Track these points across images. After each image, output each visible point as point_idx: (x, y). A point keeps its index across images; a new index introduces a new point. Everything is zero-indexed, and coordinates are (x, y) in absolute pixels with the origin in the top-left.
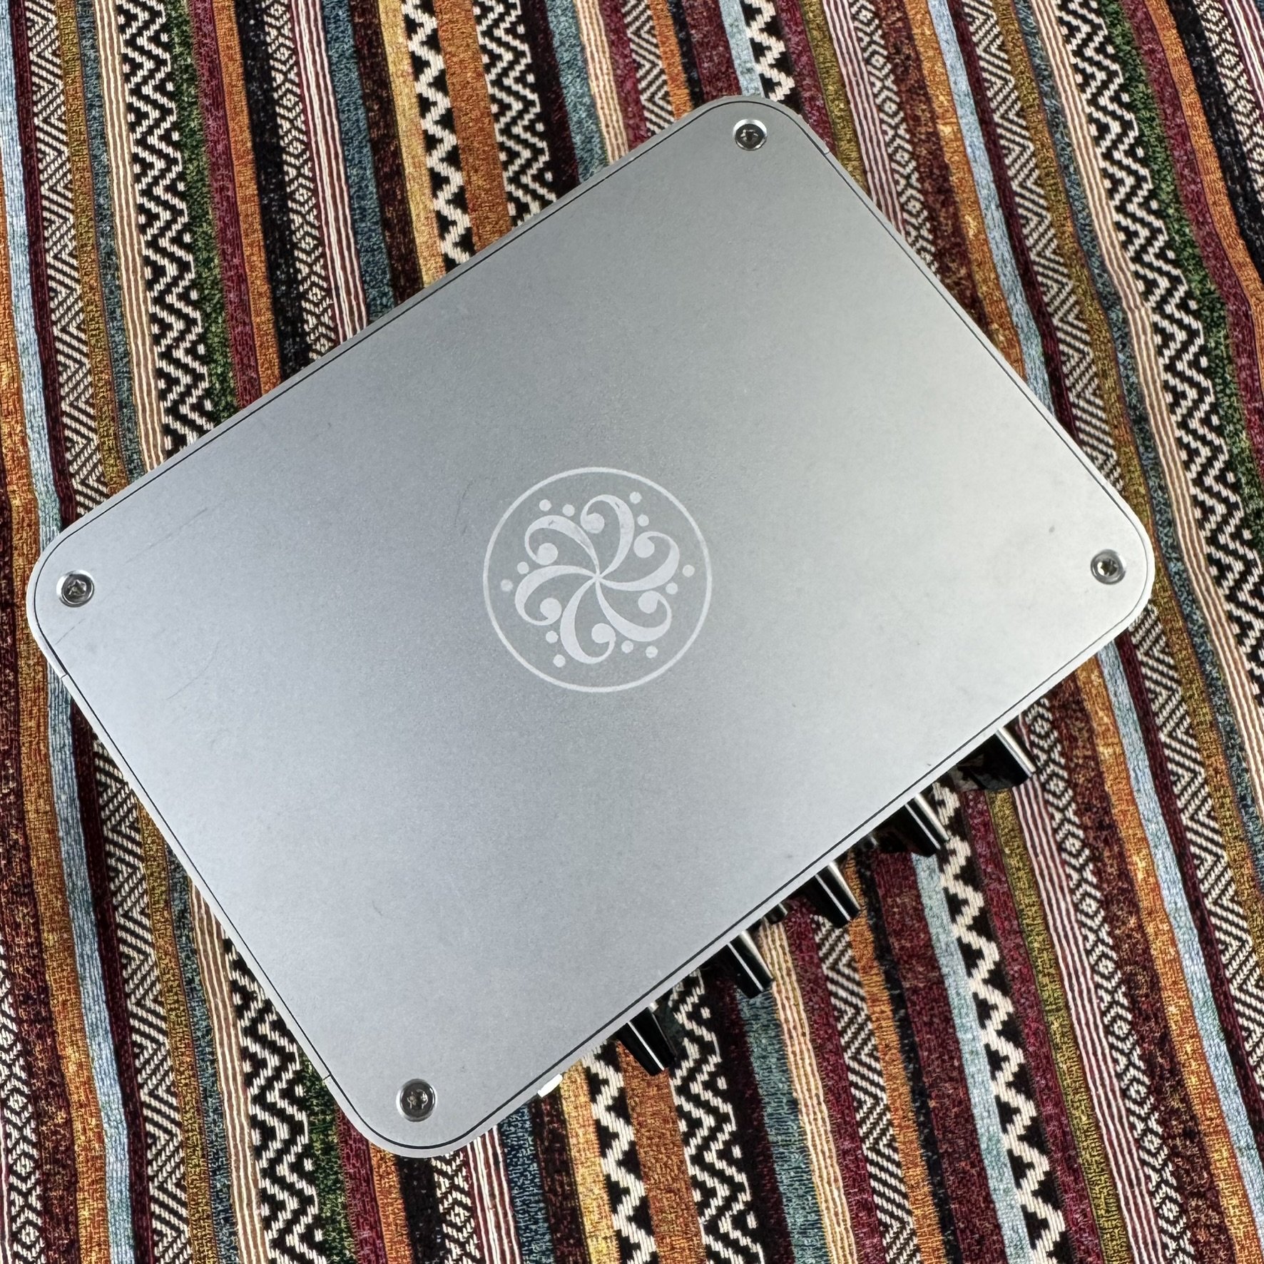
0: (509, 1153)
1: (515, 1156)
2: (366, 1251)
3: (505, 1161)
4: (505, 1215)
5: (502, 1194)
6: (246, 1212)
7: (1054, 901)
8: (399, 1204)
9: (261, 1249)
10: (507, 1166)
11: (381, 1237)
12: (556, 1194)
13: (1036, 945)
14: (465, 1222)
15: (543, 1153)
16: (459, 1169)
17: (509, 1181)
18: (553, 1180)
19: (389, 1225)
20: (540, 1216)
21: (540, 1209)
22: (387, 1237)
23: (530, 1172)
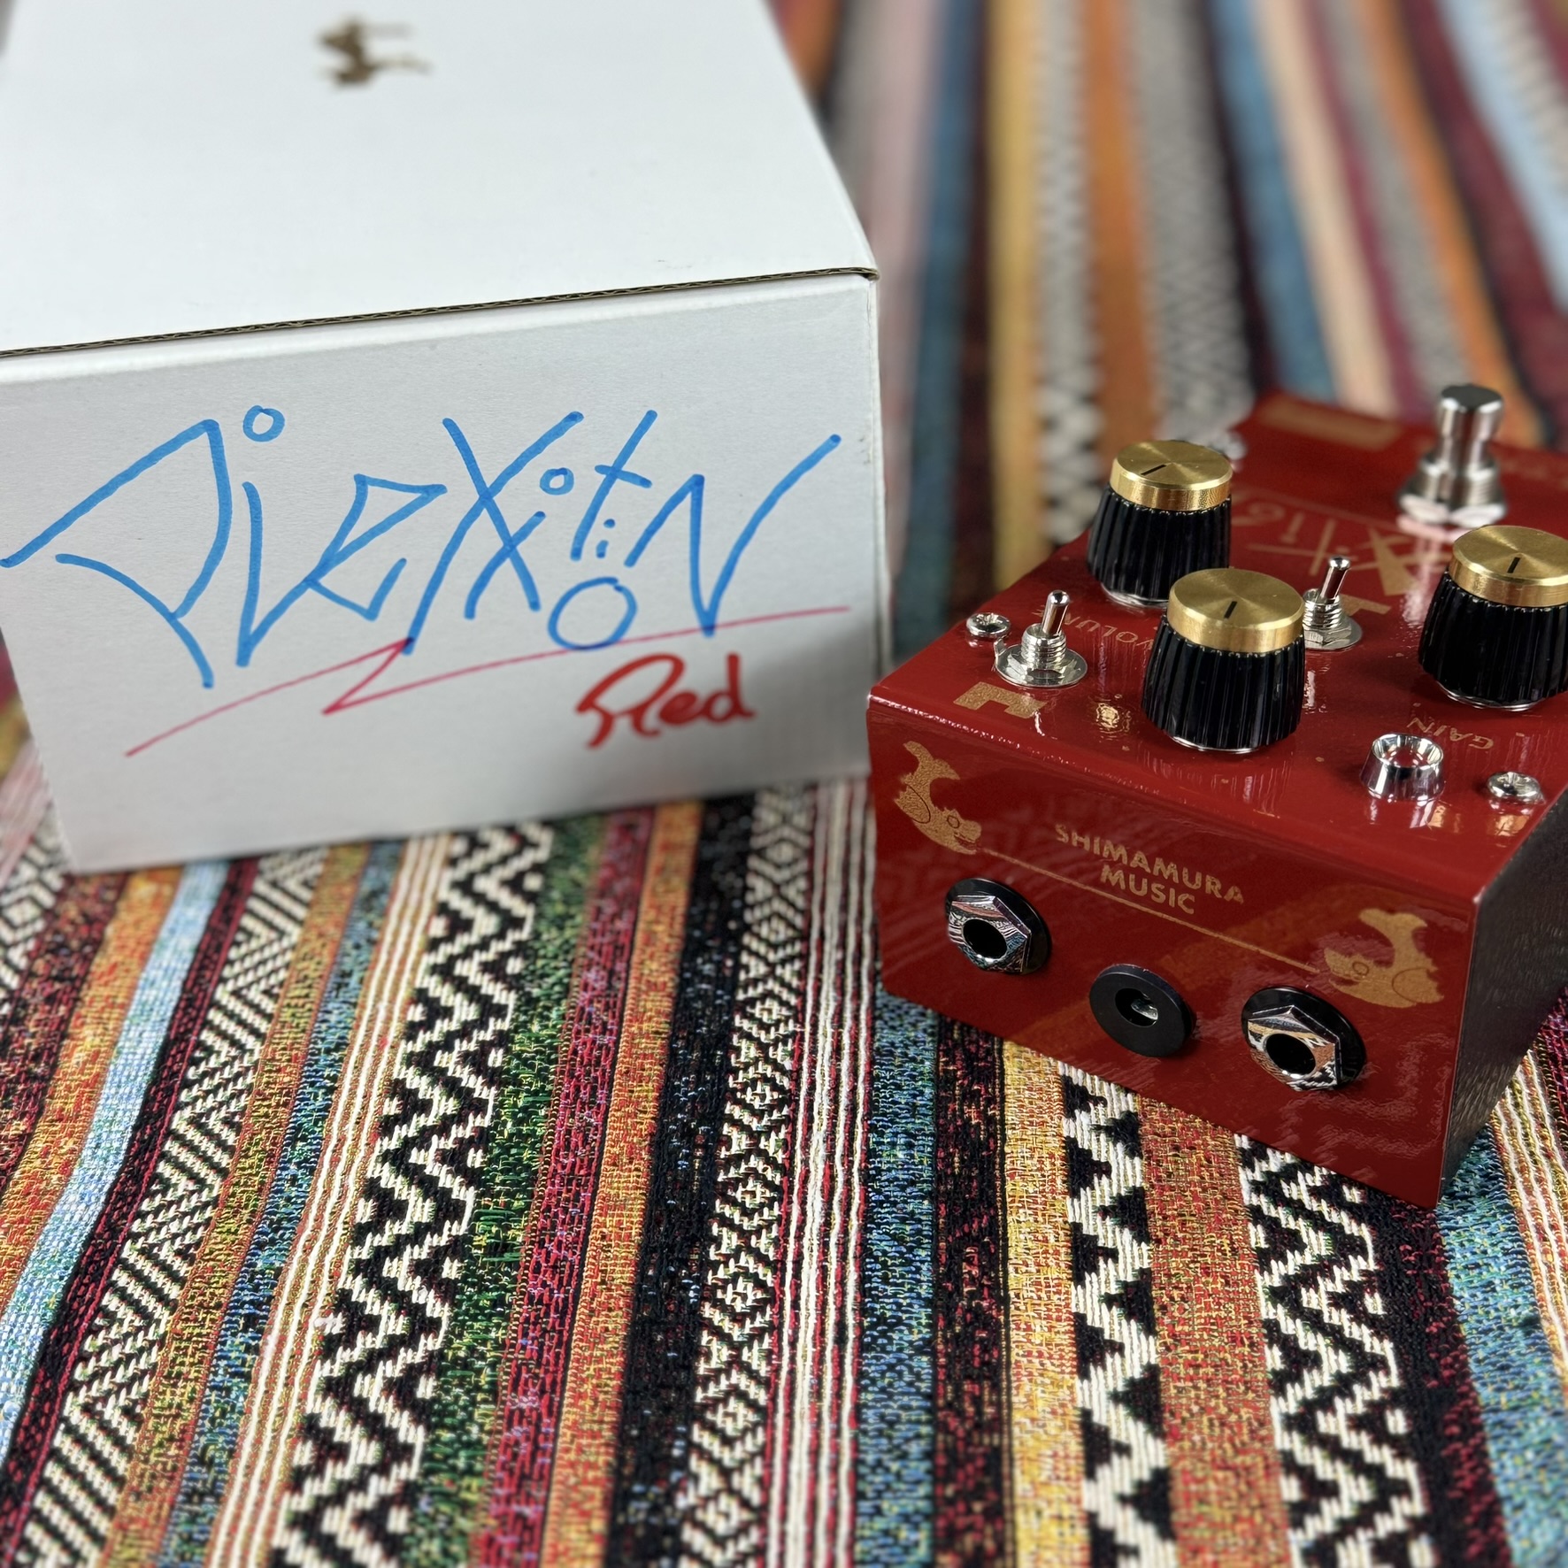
0: (873, 1326)
1: (883, 1334)
2: (517, 1431)
3: (859, 1338)
5: (838, 1395)
6: (296, 1317)
8: (615, 1364)
9: (297, 1391)
10: (862, 1348)
11: (555, 1412)
12: (960, 1414)
14: (745, 1431)
15: (946, 1342)
16: (758, 1334)
17: (860, 1375)
18: (958, 1390)
19: (581, 1396)
20: (915, 1448)
21: (918, 1436)
22: (568, 1415)
23: (910, 1368)
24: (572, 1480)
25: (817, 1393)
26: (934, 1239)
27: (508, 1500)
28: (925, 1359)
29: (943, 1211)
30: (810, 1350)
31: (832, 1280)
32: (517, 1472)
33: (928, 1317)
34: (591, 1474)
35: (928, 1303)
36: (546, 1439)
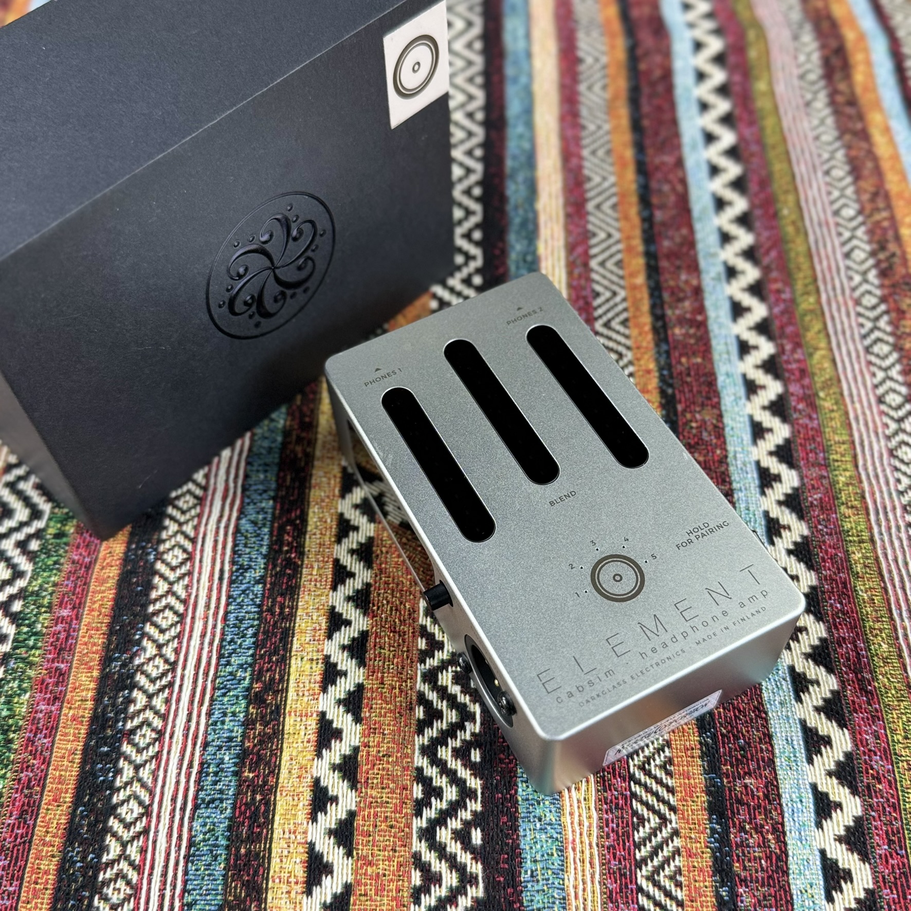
0: (237, 571)
1: (242, 574)
2: (59, 627)
3: (230, 578)
4: (214, 627)
5: (217, 607)
7: (866, 443)
10: (231, 582)
11: (78, 618)
13: (842, 479)
14: (172, 625)
15: (271, 577)
17: (229, 597)
22: (86, 620)
23: (253, 591)
24: (86, 651)
25: (208, 606)
26: (272, 522)
27: (53, 661)
28: (260, 586)
29: (278, 507)
30: (207, 584)
31: (220, 547)
32: (59, 647)
33: (265, 564)
34: (95, 648)
35: (265, 557)
36: (74, 631)
